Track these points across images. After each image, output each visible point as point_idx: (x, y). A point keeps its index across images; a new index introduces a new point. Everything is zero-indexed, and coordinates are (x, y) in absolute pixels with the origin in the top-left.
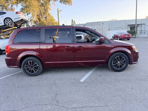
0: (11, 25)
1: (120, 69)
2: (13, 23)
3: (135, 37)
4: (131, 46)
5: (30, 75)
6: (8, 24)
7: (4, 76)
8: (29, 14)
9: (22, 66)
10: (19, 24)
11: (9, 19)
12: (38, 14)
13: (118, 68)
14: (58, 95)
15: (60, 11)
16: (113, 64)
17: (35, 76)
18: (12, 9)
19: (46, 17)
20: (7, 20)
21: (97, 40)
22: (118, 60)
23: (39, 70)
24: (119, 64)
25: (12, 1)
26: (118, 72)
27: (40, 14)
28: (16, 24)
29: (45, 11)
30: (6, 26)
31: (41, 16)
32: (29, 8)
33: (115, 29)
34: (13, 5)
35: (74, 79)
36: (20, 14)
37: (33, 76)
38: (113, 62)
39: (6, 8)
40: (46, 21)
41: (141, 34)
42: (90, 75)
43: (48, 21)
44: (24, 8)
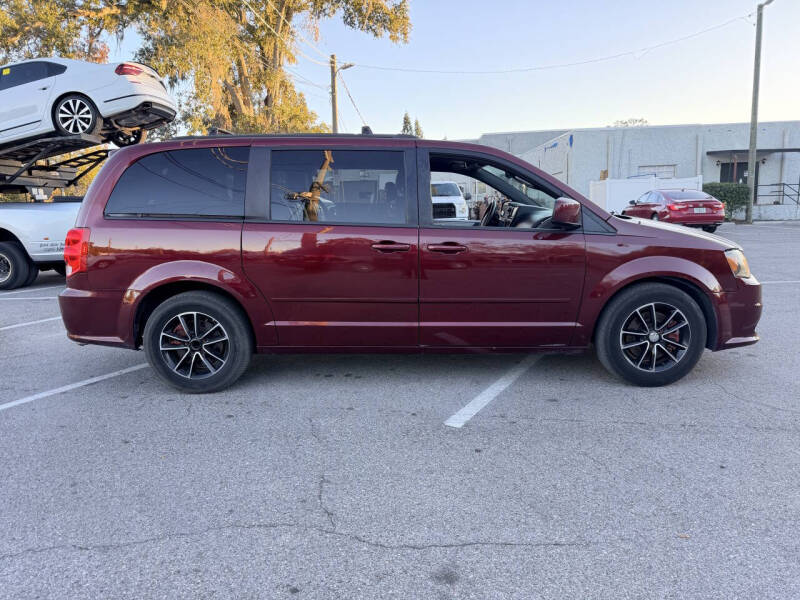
0: (90, 132)
1: (662, 369)
2: (100, 123)
3: (747, 221)
4: (722, 253)
5: (185, 387)
6: (76, 129)
7: (52, 388)
8: (183, 78)
9: (146, 336)
10: (128, 131)
11: (78, 102)
12: (225, 82)
13: (647, 364)
14: (328, 482)
15: (345, 67)
16: (625, 343)
17: (210, 392)
18: (92, 54)
19: (266, 101)
20: (67, 106)
22: (651, 322)
23: (233, 361)
24: (652, 343)
25: (98, 11)
26: (649, 389)
27: (235, 83)
28: (116, 126)
29: (261, 67)
30: (62, 135)
31: (244, 90)
32: (180, 46)
33: (635, 172)
34: (97, 30)
35: (413, 414)
36: (139, 76)
37: (202, 393)
38: (622, 332)
39: (63, 44)
40: (268, 117)
41: (777, 203)
42: (497, 397)
43: (281, 120)
44: (157, 49)
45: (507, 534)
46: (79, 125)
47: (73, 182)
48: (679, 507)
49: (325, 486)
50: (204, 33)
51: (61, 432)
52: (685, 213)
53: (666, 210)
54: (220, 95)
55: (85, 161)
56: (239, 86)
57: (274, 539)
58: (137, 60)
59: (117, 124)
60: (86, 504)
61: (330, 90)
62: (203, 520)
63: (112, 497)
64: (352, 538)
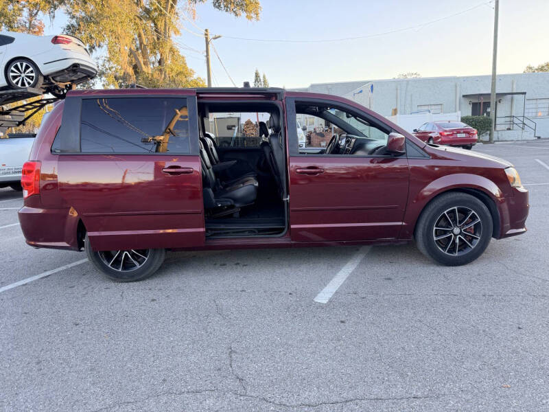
0: (34, 86)
1: (462, 253)
2: (41, 80)
3: (490, 142)
4: (503, 170)
5: (118, 278)
6: (23, 84)
7: (15, 281)
8: (99, 46)
10: (62, 85)
11: (24, 64)
12: (130, 49)
13: (452, 250)
14: (235, 352)
15: (215, 38)
16: (437, 236)
17: (136, 281)
18: (32, 29)
19: (160, 62)
20: (16, 67)
21: (371, 146)
22: (454, 220)
23: (153, 257)
24: (456, 235)
26: (454, 268)
27: (137, 49)
28: (53, 81)
29: (156, 38)
30: (13, 89)
31: (144, 55)
32: (97, 23)
33: (415, 109)
34: (35, 11)
35: (290, 294)
36: (69, 45)
37: (130, 282)
38: (435, 228)
39: (10, 22)
40: (161, 74)
41: (509, 129)
42: (348, 278)
43: (171, 76)
44: (79, 25)
45: (377, 391)
46: (25, 81)
47: (22, 123)
48: (497, 362)
49: (234, 356)
50: (114, 14)
51: (25, 318)
52: (451, 137)
53: (439, 135)
54: (127, 59)
55: (30, 107)
56: (140, 51)
57: (201, 403)
58: (65, 33)
59: (53, 79)
60: (49, 379)
61: (205, 54)
62: (143, 389)
63: (69, 372)
64: (261, 400)
